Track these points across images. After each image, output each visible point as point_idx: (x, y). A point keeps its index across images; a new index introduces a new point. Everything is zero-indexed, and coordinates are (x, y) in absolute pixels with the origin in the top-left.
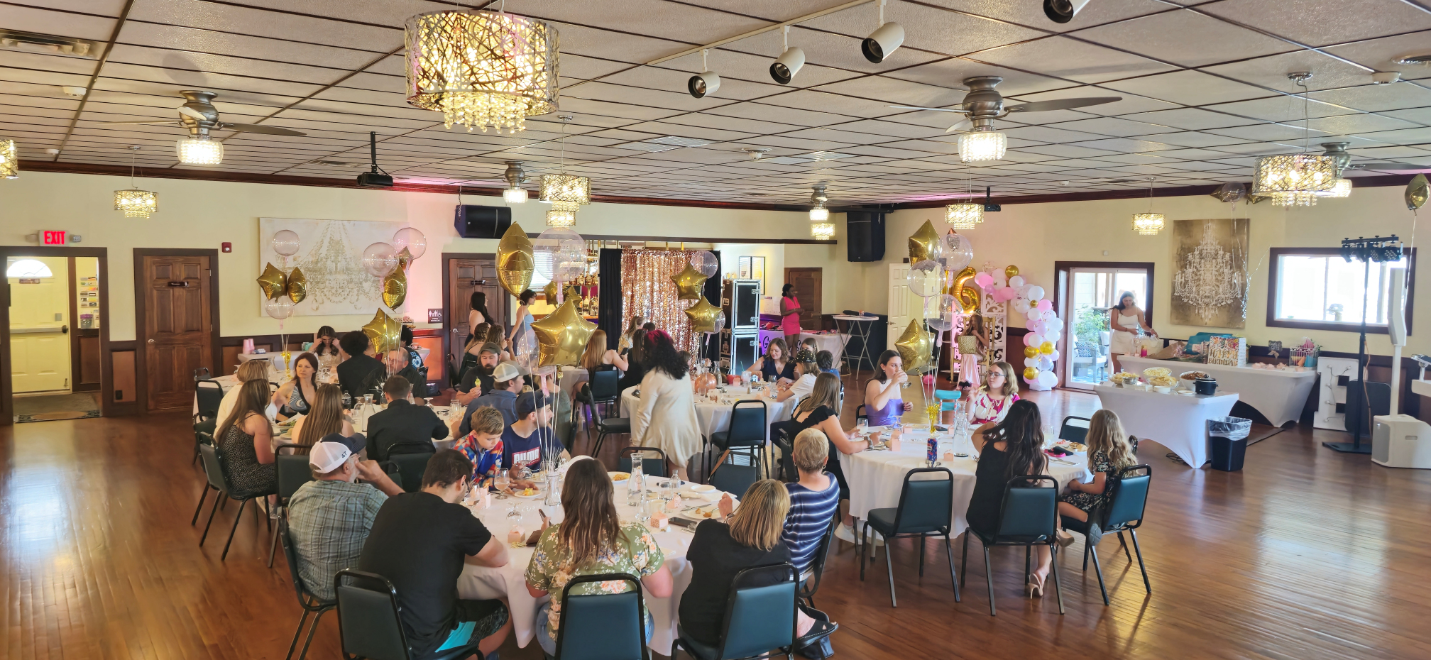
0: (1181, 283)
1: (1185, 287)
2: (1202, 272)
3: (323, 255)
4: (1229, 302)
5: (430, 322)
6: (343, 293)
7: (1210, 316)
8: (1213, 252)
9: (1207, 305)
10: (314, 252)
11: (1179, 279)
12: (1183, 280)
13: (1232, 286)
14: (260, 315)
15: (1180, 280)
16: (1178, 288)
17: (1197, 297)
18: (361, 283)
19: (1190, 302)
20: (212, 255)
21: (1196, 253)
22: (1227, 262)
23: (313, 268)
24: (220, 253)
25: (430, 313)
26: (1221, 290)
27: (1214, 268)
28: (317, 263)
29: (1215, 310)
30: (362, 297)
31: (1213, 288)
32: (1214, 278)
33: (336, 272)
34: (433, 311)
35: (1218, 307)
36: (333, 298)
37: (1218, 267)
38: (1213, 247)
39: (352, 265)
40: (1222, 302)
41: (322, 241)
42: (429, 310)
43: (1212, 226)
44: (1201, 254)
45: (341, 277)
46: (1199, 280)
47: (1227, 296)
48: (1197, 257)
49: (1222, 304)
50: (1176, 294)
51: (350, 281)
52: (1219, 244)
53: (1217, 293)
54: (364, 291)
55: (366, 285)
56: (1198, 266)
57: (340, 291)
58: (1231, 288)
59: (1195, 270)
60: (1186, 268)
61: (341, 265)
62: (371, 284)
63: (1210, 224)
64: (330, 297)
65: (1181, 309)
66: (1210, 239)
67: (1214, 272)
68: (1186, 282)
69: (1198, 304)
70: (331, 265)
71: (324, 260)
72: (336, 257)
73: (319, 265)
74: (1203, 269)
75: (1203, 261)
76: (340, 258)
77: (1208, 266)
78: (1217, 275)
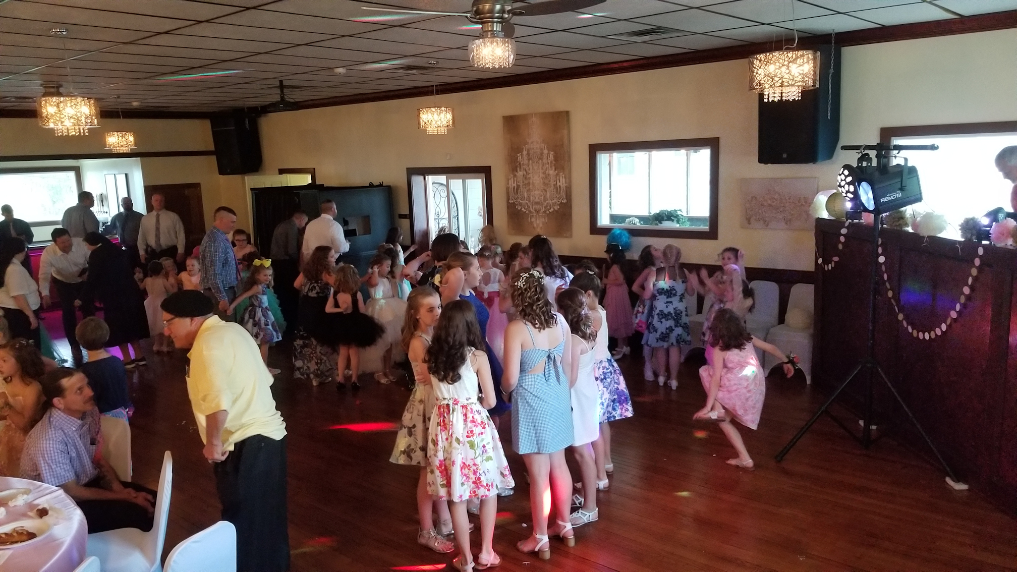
0: (514, 188)
1: (517, 193)
2: (530, 175)
4: (556, 208)
7: (541, 225)
8: (539, 151)
9: (538, 212)
12: (515, 185)
13: (557, 189)
15: (513, 185)
16: (512, 195)
17: (529, 205)
19: (523, 209)
21: (525, 153)
22: (551, 162)
26: (548, 195)
27: (541, 171)
29: (545, 219)
31: (542, 193)
32: (541, 180)
35: (548, 214)
37: (545, 168)
38: (538, 146)
40: (550, 208)
43: (535, 120)
44: (528, 154)
46: (529, 184)
47: (554, 201)
48: (525, 158)
49: (551, 210)
50: (511, 201)
52: (543, 141)
53: (545, 199)
56: (527, 169)
58: (557, 192)
59: (525, 172)
60: (517, 172)
63: (534, 119)
65: (516, 216)
67: (541, 175)
68: (518, 186)
69: (530, 212)
74: (530, 172)
75: (531, 162)
77: (536, 168)
78: (543, 178)
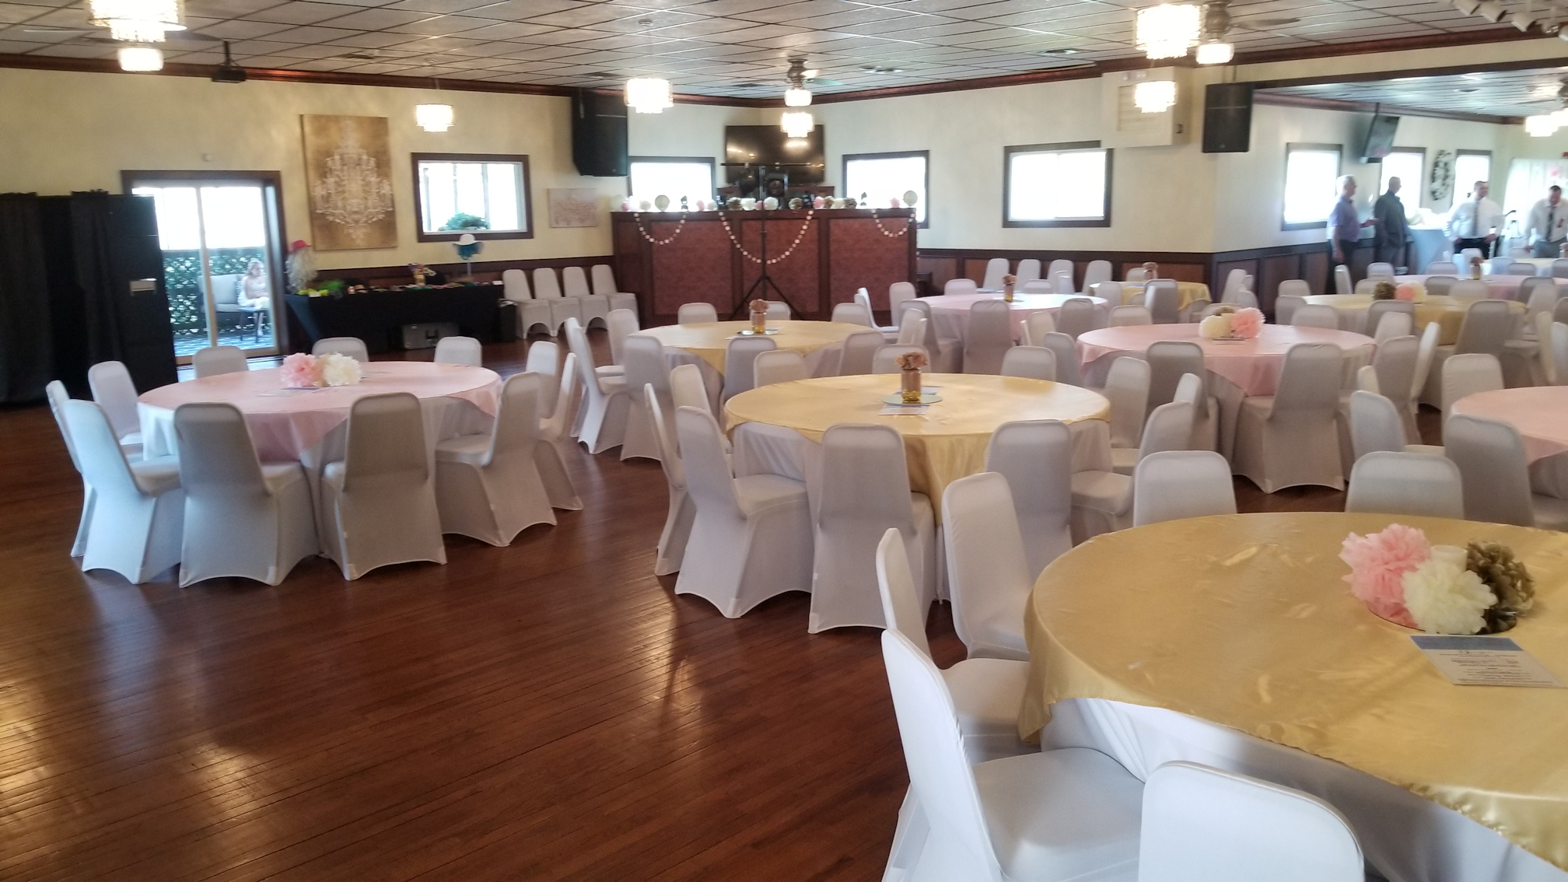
0: (321, 197)
1: (328, 202)
2: (345, 183)
4: (381, 217)
7: (362, 236)
8: (355, 156)
9: (357, 222)
11: (319, 191)
12: (323, 193)
13: (381, 197)
16: (319, 203)
17: (345, 214)
19: (338, 221)
21: (337, 157)
22: (373, 169)
26: (370, 203)
27: (359, 178)
29: (366, 229)
31: (361, 202)
32: (361, 189)
35: (371, 224)
37: (364, 175)
38: (355, 151)
40: (373, 218)
43: (352, 124)
44: (342, 159)
46: (344, 192)
47: (377, 210)
48: (338, 163)
49: (374, 220)
50: (318, 211)
52: (362, 147)
53: (367, 208)
56: (340, 174)
58: (380, 200)
59: (337, 179)
60: (327, 177)
63: (347, 122)
65: (325, 228)
66: (352, 143)
67: (359, 182)
68: (328, 195)
69: (347, 223)
74: (346, 178)
75: (345, 168)
77: (352, 175)
78: (363, 186)
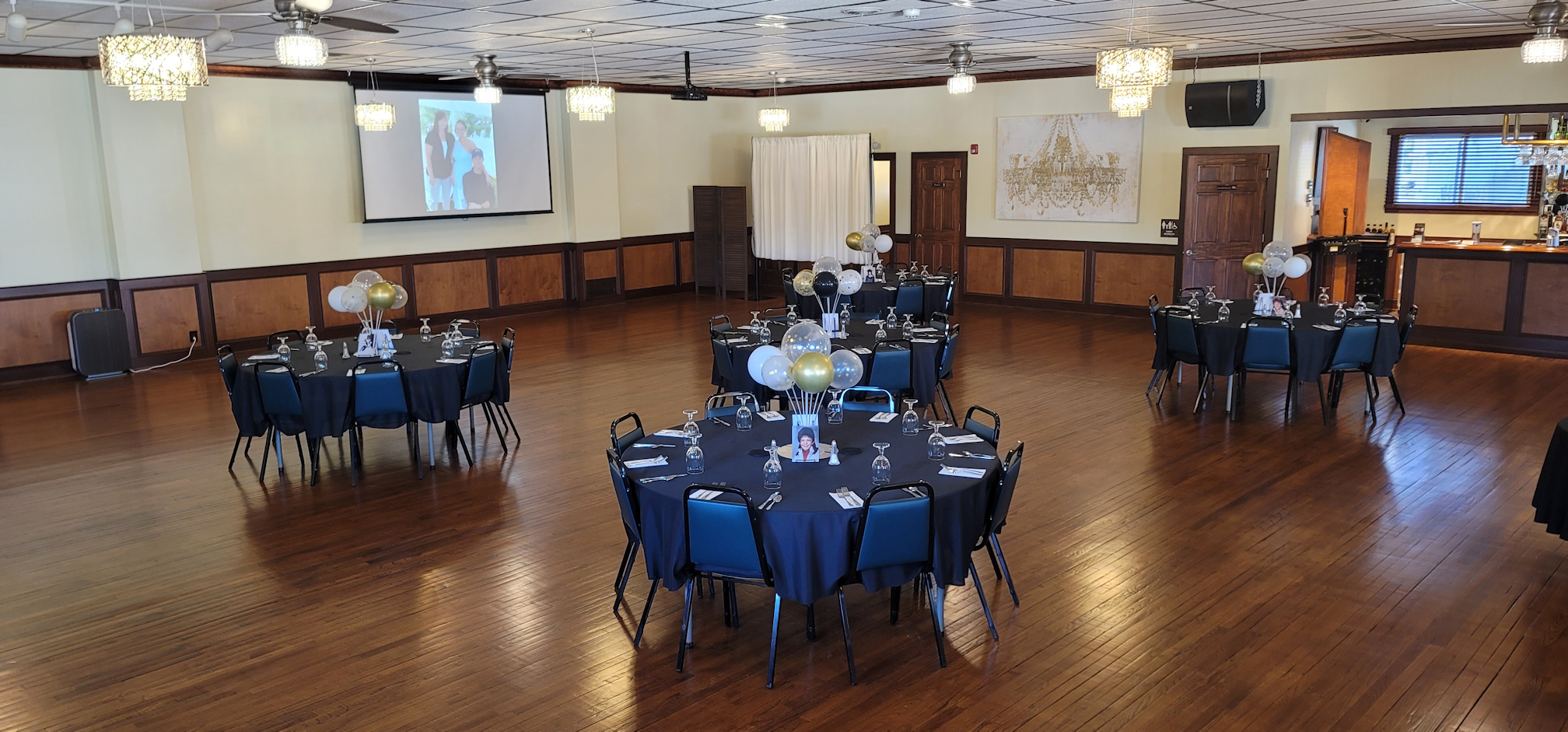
3: (1051, 155)
5: (1162, 236)
6: (1067, 197)
10: (1042, 152)
14: (995, 217)
18: (1086, 186)
20: (962, 157)
23: (1041, 169)
24: (969, 154)
25: (1164, 223)
28: (1044, 163)
30: (1085, 201)
33: (1061, 173)
34: (1167, 221)
36: (1058, 202)
39: (1076, 167)
41: (1051, 138)
42: (1163, 220)
45: (1066, 179)
51: (1075, 184)
54: (1087, 194)
55: (1090, 187)
57: (1064, 194)
61: (1067, 164)
62: (1095, 186)
64: (1055, 200)
70: (1056, 165)
71: (1051, 160)
72: (1063, 156)
73: (1046, 165)
76: (1066, 157)
